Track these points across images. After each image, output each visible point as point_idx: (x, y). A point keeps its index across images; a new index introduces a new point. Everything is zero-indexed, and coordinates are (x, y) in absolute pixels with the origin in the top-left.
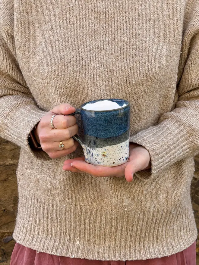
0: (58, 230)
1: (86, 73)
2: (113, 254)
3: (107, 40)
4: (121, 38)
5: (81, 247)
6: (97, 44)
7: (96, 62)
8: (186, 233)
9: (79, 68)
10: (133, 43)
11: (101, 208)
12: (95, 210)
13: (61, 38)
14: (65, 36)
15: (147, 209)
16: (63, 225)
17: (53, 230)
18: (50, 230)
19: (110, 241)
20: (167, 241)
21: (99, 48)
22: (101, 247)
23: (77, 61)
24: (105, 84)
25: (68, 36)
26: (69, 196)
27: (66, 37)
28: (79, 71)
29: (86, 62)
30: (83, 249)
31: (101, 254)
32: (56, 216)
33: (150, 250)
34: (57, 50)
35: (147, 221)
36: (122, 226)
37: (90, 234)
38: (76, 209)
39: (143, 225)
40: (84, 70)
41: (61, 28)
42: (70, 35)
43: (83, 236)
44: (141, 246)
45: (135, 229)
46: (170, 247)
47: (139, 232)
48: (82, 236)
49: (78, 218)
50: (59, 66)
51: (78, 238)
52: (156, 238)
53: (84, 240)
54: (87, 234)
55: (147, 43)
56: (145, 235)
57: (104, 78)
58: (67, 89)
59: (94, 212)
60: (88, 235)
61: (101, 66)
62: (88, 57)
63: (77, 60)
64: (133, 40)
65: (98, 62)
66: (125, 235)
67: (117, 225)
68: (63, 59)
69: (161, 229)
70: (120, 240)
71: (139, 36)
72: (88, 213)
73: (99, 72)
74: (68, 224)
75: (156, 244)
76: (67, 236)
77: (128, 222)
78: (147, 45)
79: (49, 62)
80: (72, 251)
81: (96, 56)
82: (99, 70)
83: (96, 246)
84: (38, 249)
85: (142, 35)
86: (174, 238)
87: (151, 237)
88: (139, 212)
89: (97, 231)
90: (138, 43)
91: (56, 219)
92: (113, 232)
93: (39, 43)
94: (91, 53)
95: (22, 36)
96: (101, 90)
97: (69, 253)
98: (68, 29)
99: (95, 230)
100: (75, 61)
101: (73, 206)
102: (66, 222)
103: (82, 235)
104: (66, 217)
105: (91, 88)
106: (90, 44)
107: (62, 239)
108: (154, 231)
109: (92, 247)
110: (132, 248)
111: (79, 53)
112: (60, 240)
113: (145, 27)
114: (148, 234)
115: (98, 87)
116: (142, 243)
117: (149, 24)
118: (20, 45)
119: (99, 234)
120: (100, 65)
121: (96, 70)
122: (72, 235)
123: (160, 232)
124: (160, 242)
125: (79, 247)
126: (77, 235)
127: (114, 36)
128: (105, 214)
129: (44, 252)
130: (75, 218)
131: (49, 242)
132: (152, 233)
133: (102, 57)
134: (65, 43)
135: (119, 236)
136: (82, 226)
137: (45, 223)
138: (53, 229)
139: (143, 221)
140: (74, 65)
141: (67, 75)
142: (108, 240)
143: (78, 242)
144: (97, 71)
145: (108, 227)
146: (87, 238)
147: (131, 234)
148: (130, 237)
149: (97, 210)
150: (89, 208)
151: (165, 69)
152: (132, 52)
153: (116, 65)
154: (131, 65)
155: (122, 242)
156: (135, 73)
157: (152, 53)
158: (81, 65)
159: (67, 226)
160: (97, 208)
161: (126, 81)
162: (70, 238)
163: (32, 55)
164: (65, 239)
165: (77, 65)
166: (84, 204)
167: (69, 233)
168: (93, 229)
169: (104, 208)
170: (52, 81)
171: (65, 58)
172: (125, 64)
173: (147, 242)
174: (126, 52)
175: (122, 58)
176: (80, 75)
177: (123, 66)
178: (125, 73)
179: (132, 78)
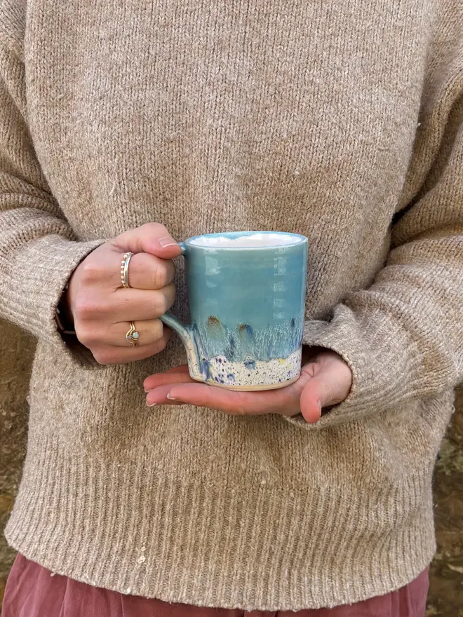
0: (99, 524)
1: (193, 145)
2: (223, 593)
3: (246, 66)
4: (280, 63)
5: (149, 570)
6: (221, 72)
7: (216, 116)
8: (401, 555)
9: (178, 133)
10: (307, 79)
13: (136, 58)
14: (147, 54)
15: (313, 491)
16: (109, 513)
17: (87, 525)
18: (78, 523)
19: (219, 562)
21: (227, 81)
22: (197, 574)
23: (173, 116)
25: (154, 54)
27: (148, 57)
28: (177, 139)
30: (154, 574)
31: (195, 591)
32: (96, 491)
33: (313, 588)
34: (127, 87)
35: (312, 521)
37: (172, 540)
38: (143, 474)
39: (300, 528)
41: (138, 34)
42: (157, 52)
43: (157, 543)
44: (292, 577)
45: (282, 537)
46: (358, 584)
47: (292, 546)
48: (152, 545)
49: (147, 498)
50: (131, 126)
51: (143, 549)
53: (157, 554)
54: (165, 539)
55: (342, 82)
56: (305, 554)
58: (146, 184)
60: (168, 542)
61: (228, 125)
62: (198, 102)
63: (174, 111)
64: (308, 71)
65: (223, 114)
66: (256, 548)
67: (238, 522)
68: (140, 108)
69: (345, 544)
70: (244, 559)
71: (323, 65)
72: (171, 490)
73: (223, 139)
74: (122, 512)
75: (327, 575)
76: (118, 541)
77: (264, 516)
78: (342, 86)
79: (105, 115)
80: (127, 579)
81: (218, 100)
82: (223, 136)
83: (184, 570)
84: (53, 567)
85: (331, 63)
87: (318, 558)
88: (292, 494)
89: (189, 533)
90: (318, 81)
91: (96, 499)
92: (227, 537)
93: (84, 71)
94: (206, 94)
95: (43, 51)
96: (226, 186)
97: (119, 582)
98: (155, 37)
99: (186, 531)
102: (118, 507)
103: (153, 541)
104: (118, 497)
105: (201, 182)
106: (206, 72)
107: (105, 547)
108: (327, 547)
109: (176, 573)
110: (273, 580)
111: (178, 96)
113: (339, 45)
114: (311, 552)
116: (296, 572)
117: (350, 40)
119: (194, 541)
120: (227, 122)
121: (215, 134)
122: (130, 539)
123: (343, 550)
124: (337, 570)
125: (145, 570)
126: (142, 542)
127: (265, 58)
128: (211, 496)
130: (141, 498)
132: (322, 550)
133: (232, 104)
134: (146, 71)
135: (242, 552)
136: (155, 518)
137: (70, 506)
138: (87, 521)
139: (301, 520)
140: (166, 124)
141: (149, 148)
142: (216, 558)
143: (142, 558)
144: (219, 137)
145: (217, 526)
146: (164, 549)
147: (271, 548)
148: (267, 554)
149: (191, 486)
150: (172, 477)
151: (379, 149)
152: (301, 101)
153: (260, 128)
154: (295, 131)
155: (248, 564)
156: (304, 150)
157: (350, 108)
158: (183, 124)
159: (119, 516)
160: (192, 481)
161: (279, 167)
162: (124, 546)
163: (65, 101)
164: (111, 548)
165: (174, 123)
166: (162, 466)
167: (123, 534)
168: (182, 528)
169: (208, 483)
170: (111, 160)
171: (144, 105)
172: (282, 126)
173: (307, 568)
174: (289, 99)
175: (276, 112)
176: (181, 150)
177: (277, 131)
178: (279, 148)
179: (293, 161)
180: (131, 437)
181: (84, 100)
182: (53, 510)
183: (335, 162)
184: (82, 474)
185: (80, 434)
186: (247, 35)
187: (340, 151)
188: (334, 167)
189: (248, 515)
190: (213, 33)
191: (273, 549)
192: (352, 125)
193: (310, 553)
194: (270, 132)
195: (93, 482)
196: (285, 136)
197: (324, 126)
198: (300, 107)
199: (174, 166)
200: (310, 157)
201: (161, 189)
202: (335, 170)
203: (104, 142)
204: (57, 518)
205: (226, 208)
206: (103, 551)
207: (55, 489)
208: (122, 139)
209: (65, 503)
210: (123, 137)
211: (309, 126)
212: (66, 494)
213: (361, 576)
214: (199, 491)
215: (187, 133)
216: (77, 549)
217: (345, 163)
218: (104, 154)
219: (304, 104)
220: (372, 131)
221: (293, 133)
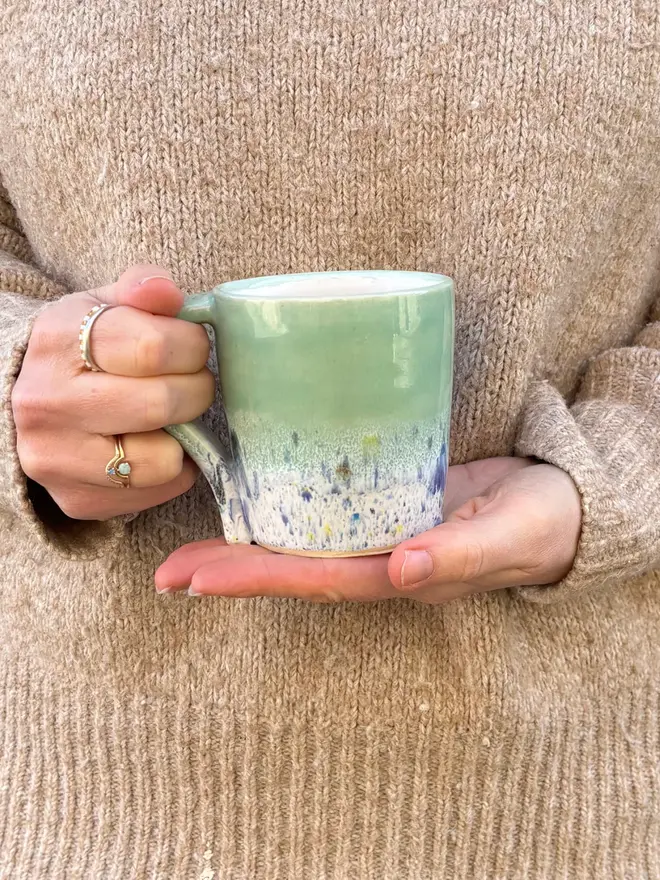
0: (122, 814)
1: (262, 79)
7: (306, 23)
9: (229, 55)
11: (307, 721)
12: (275, 727)
16: (138, 791)
17: (100, 818)
18: (83, 814)
19: (354, 872)
20: (617, 869)
23: (217, 22)
24: (346, 127)
26: (166, 657)
28: (226, 66)
29: (262, 24)
32: (108, 752)
35: (524, 778)
36: (409, 798)
37: (260, 837)
38: (190, 718)
39: (503, 794)
40: (251, 62)
43: (232, 842)
45: (470, 813)
47: (490, 829)
48: (223, 847)
49: (202, 765)
50: (135, 46)
51: (208, 855)
52: (567, 857)
53: (235, 864)
54: (246, 831)
56: (518, 843)
57: (343, 97)
58: (164, 154)
59: (271, 737)
60: (254, 840)
61: (329, 40)
63: (220, 13)
65: (317, 18)
66: (422, 838)
67: (382, 791)
68: (153, 10)
69: (591, 815)
70: (401, 862)
73: (319, 67)
74: (160, 789)
76: (160, 842)
77: (432, 775)
79: (86, 34)
82: (320, 61)
86: (646, 856)
89: (292, 818)
91: (110, 768)
92: (365, 822)
99: (284, 815)
100: (210, 18)
101: (180, 703)
102: (152, 781)
103: (225, 839)
104: (149, 762)
107: (136, 856)
112: (127, 860)
114: (530, 840)
115: (315, 139)
119: (301, 835)
120: (326, 34)
121: (305, 58)
122: (182, 837)
126: (204, 841)
128: (325, 746)
130: (191, 762)
131: (85, 871)
132: (550, 832)
135: (397, 845)
136: (223, 797)
138: (100, 810)
139: (504, 778)
141: (169, 85)
142: (347, 865)
143: (208, 873)
144: (312, 64)
145: (343, 802)
146: (247, 852)
147: (449, 837)
148: (445, 850)
149: (287, 730)
150: (248, 718)
151: (630, 48)
153: (396, 31)
154: (465, 26)
155: (411, 872)
156: (485, 61)
158: (237, 37)
159: (156, 796)
160: (287, 721)
161: (441, 100)
162: (172, 853)
164: (148, 857)
165: (219, 36)
166: (225, 699)
167: (168, 830)
168: (277, 810)
169: (321, 719)
170: (100, 115)
171: (161, 5)
172: (438, 21)
176: (234, 87)
177: (429, 33)
178: (437, 65)
179: (467, 85)
180: (163, 649)
181: (49, 8)
182: (29, 798)
183: (548, 78)
184: (79, 724)
185: (71, 644)
188: (549, 89)
189: (402, 777)
191: (454, 838)
193: (527, 841)
194: (416, 36)
196: (445, 39)
199: (220, 120)
200: (500, 70)
201: (196, 163)
202: (551, 94)
203: (84, 81)
204: (39, 811)
206: (131, 864)
207: (32, 759)
208: (118, 73)
209: (54, 780)
210: (121, 69)
211: (490, 14)
212: (54, 763)
214: (302, 739)
215: (247, 56)
216: (83, 864)
218: (85, 106)
221: (461, 31)
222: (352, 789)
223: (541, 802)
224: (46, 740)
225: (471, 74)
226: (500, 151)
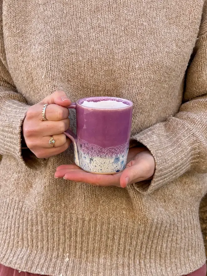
0: (45, 244)
1: (84, 56)
2: (108, 274)
3: (110, 18)
4: (127, 16)
5: (71, 265)
6: (98, 22)
8: (194, 254)
9: (76, 50)
10: (140, 23)
11: (95, 217)
12: (87, 219)
13: (57, 14)
14: (62, 13)
15: (150, 221)
16: (49, 238)
17: (39, 245)
18: (35, 245)
19: (105, 258)
20: (172, 261)
21: (101, 27)
22: (94, 265)
23: (74, 42)
24: (104, 69)
25: (66, 13)
26: (57, 202)
27: (63, 14)
28: (76, 53)
29: (85, 43)
30: (74, 267)
31: (94, 274)
33: (152, 270)
34: (52, 27)
35: (149, 234)
36: (120, 238)
37: (82, 250)
38: (65, 217)
39: (143, 238)
40: (82, 52)
41: (58, 3)
42: (67, 12)
43: (74, 251)
44: (141, 264)
45: (135, 243)
46: (174, 268)
47: (139, 247)
48: (72, 252)
49: (67, 230)
50: (54, 46)
51: (68, 254)
52: (159, 256)
53: (74, 257)
54: (78, 248)
55: (156, 24)
56: (146, 251)
57: (104, 61)
58: (60, 73)
59: (86, 222)
60: (80, 250)
61: (101, 47)
62: (87, 36)
63: (75, 40)
64: (140, 19)
65: (99, 42)
66: (122, 249)
67: (113, 237)
68: (58, 38)
69: (165, 245)
70: (117, 255)
71: (147, 16)
72: (80, 223)
73: (98, 54)
74: (55, 237)
75: (158, 263)
76: (55, 251)
77: (126, 233)
78: (156, 26)
79: (41, 41)
80: (60, 270)
81: (97, 36)
82: (99, 52)
83: (88, 263)
84: (20, 268)
85: (151, 15)
86: (180, 258)
87: (153, 254)
88: (139, 223)
89: (90, 244)
90: (145, 24)
91: (42, 231)
92: (109, 245)
93: (31, 20)
94: (91, 33)
95: (10, 10)
96: (100, 76)
97: (56, 272)
98: (66, 5)
99: (88, 243)
100: (72, 41)
101: (62, 213)
102: (53, 235)
103: (72, 250)
104: (53, 230)
105: (89, 74)
106: (91, 22)
107: (49, 255)
108: (156, 248)
109: (84, 265)
110: (132, 266)
111: (77, 33)
112: (46, 256)
113: (155, 7)
114: (149, 250)
115: (96, 71)
116: (143, 261)
117: (160, 3)
118: (7, 21)
119: (92, 248)
120: (101, 46)
121: (95, 51)
122: (61, 250)
123: (164, 249)
124: (163, 261)
125: (69, 265)
126: (67, 251)
127: (119, 14)
128: (100, 224)
129: (27, 271)
130: (64, 229)
131: (33, 259)
132: (154, 249)
133: (103, 37)
134: (62, 20)
135: (116, 251)
136: (72, 239)
137: (29, 237)
138: (39, 243)
139: (144, 234)
140: (70, 46)
141: (62, 57)
142: (103, 256)
143: (67, 259)
144: (97, 53)
146: (78, 253)
147: (129, 249)
148: (128, 253)
149: (90, 220)
150: (80, 216)
151: (175, 55)
152: (137, 33)
153: (118, 46)
154: (135, 47)
155: (119, 258)
157: (160, 36)
158: (79, 46)
159: (54, 239)
160: (90, 217)
161: (128, 64)
162: (58, 254)
163: (21, 33)
164: (52, 256)
165: (74, 45)
167: (57, 248)
168: (86, 242)
169: (99, 217)
171: (61, 37)
172: (129, 45)
173: (148, 260)
174: (131, 33)
175: (126, 39)
176: (77, 58)
177: (126, 48)
178: (128, 56)
179: (135, 61)
182: (20, 240)
183: (155, 61)
184: (34, 220)
186: (110, 3)
187: (157, 56)
188: (155, 64)
189: (118, 233)
190: (94, 3)
191: (130, 249)
192: (161, 44)
193: (148, 251)
194: (123, 48)
195: (40, 223)
196: (130, 50)
197: (149, 45)
198: (137, 37)
199: (73, 66)
200: (143, 59)
202: (155, 66)
203: (40, 53)
204: (23, 244)
205: (101, 85)
206: (47, 257)
207: (20, 230)
210: (50, 51)
211: (141, 45)
212: (26, 231)
213: (176, 265)
214: (94, 222)
215: (81, 50)
216: (34, 257)
217: (160, 62)
218: (40, 59)
219: (139, 35)
220: (171, 47)
221: (134, 48)
222: (106, 236)
223: (153, 241)
224: (25, 225)
225: (136, 59)
226: (142, 79)
